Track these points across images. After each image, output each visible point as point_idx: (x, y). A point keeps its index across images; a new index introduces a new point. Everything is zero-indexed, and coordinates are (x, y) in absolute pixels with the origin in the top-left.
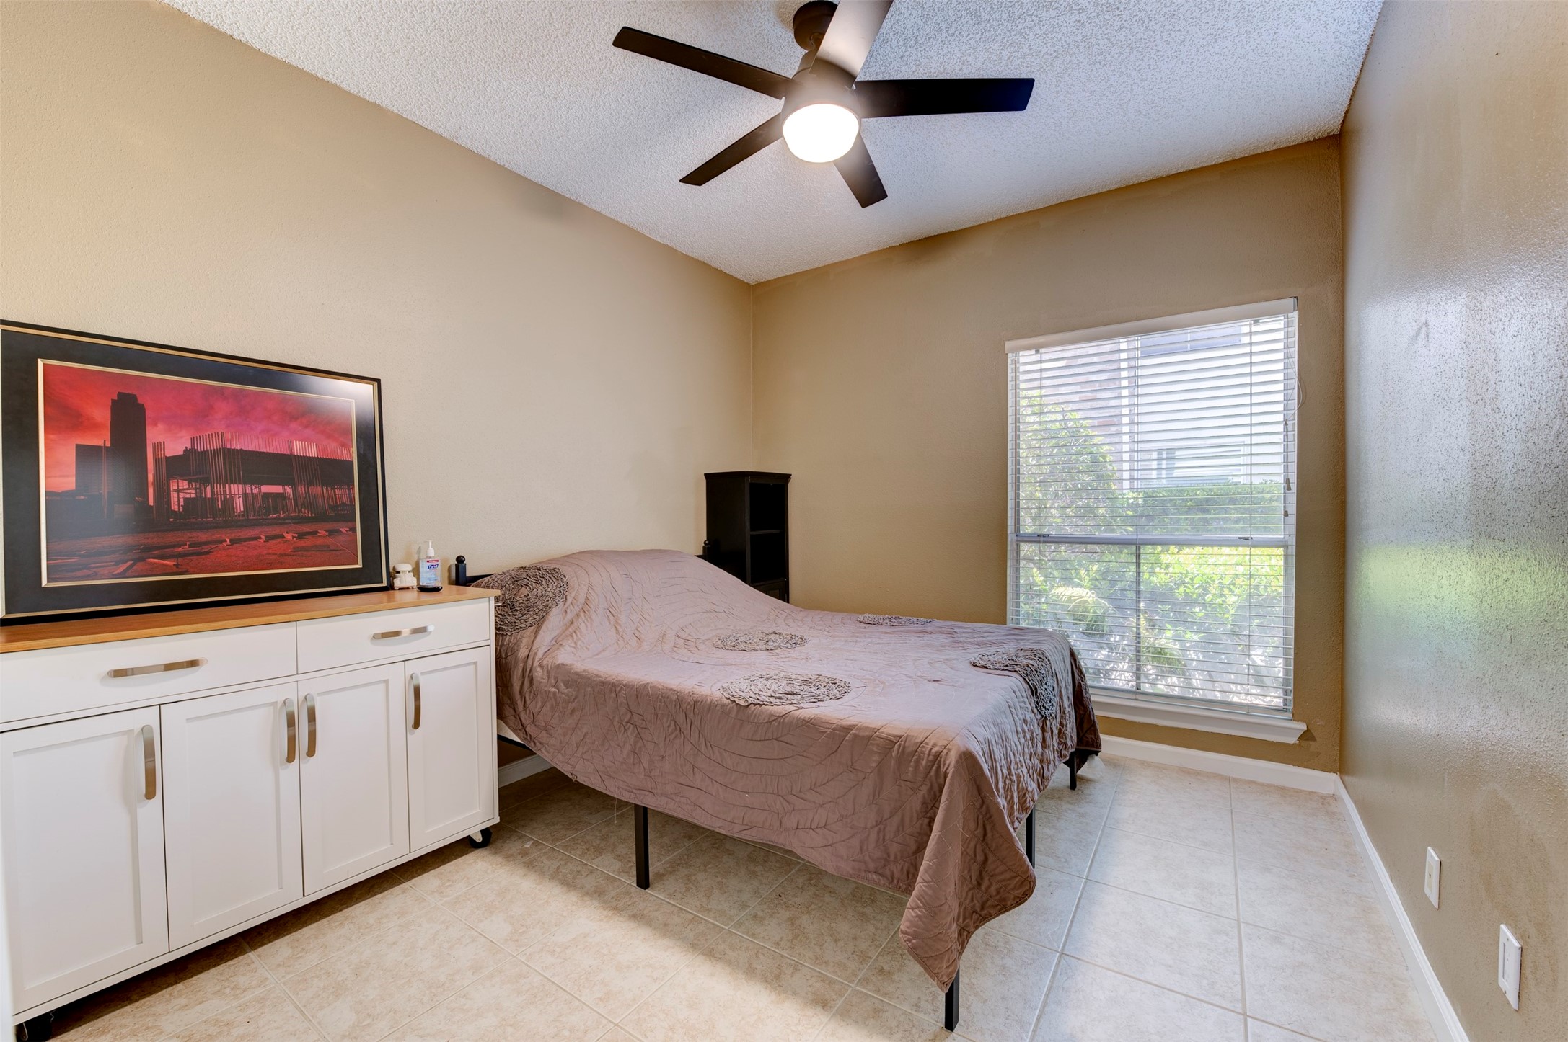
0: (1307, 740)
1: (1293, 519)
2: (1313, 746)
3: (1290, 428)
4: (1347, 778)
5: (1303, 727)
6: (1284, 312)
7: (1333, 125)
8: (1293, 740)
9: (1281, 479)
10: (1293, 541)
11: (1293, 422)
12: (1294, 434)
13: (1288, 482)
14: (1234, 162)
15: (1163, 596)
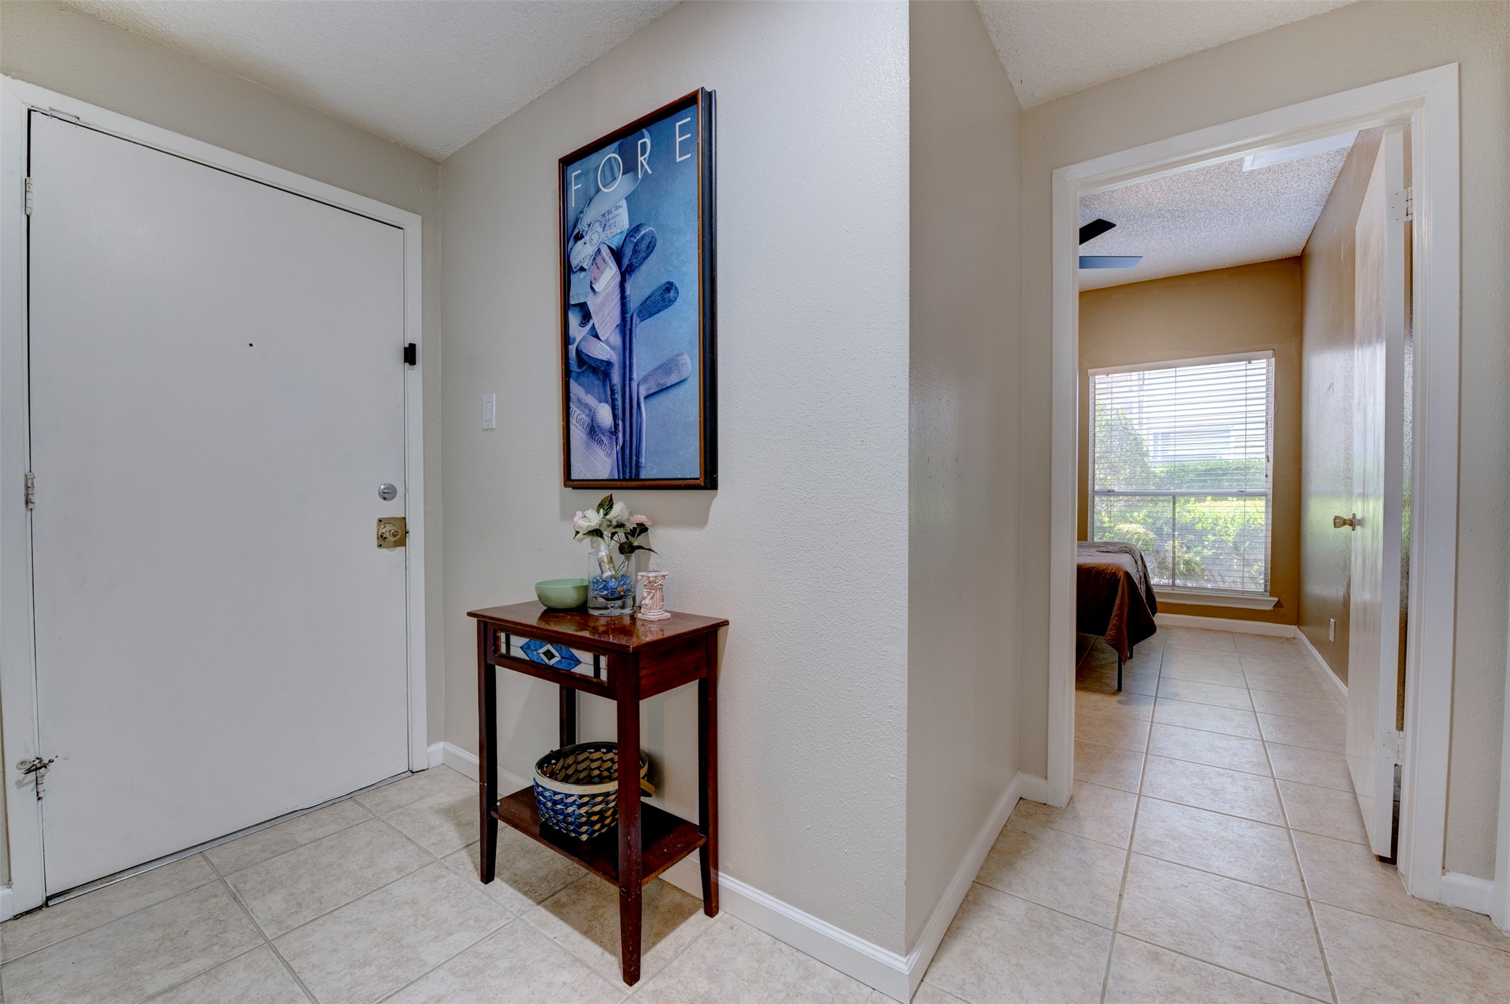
0: (1278, 607)
1: (1270, 479)
2: (1282, 611)
3: (1269, 425)
4: (1301, 627)
5: (1277, 599)
6: (1267, 358)
7: (1298, 253)
8: (1270, 608)
9: (1264, 456)
10: (1271, 492)
11: (1271, 423)
12: (1271, 430)
13: (1268, 457)
14: (1237, 267)
15: (1188, 529)
